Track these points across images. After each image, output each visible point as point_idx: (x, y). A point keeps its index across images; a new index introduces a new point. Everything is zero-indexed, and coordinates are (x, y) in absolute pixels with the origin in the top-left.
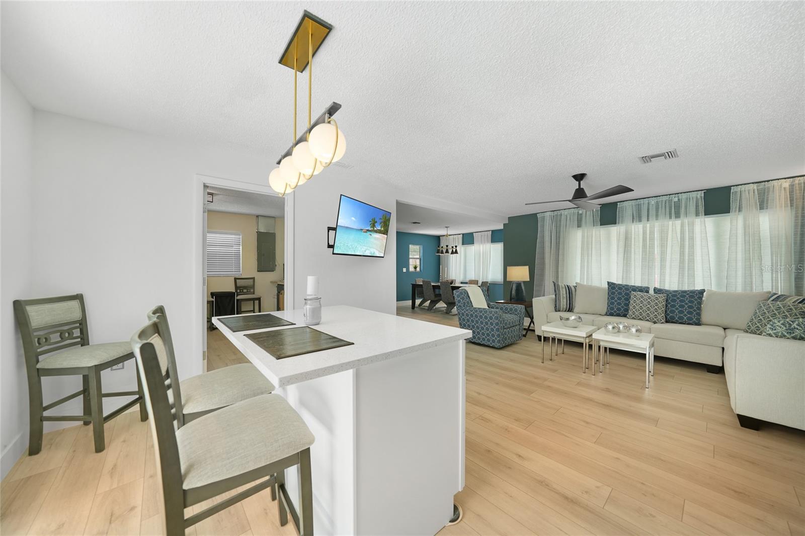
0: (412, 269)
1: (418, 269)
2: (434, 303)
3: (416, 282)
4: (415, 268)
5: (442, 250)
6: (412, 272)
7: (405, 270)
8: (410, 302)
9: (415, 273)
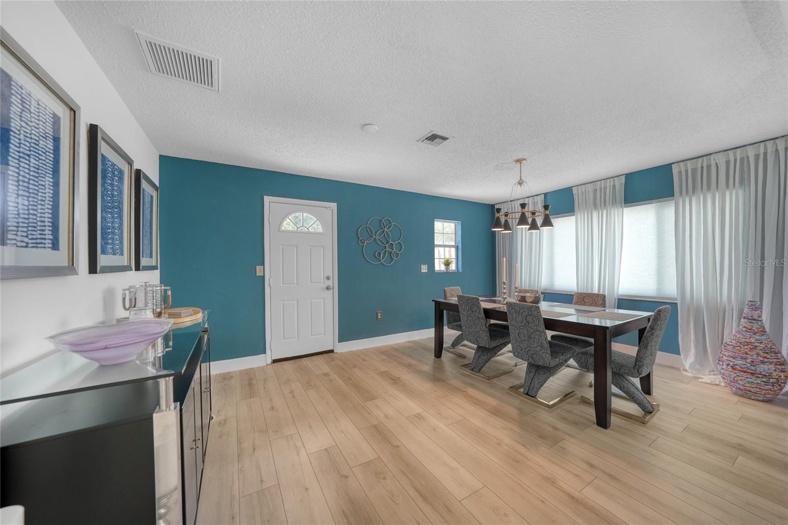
0: (439, 266)
1: (453, 267)
2: (486, 352)
3: (445, 298)
4: (447, 264)
5: (506, 221)
6: (441, 273)
7: (424, 269)
8: (429, 334)
9: (446, 274)
